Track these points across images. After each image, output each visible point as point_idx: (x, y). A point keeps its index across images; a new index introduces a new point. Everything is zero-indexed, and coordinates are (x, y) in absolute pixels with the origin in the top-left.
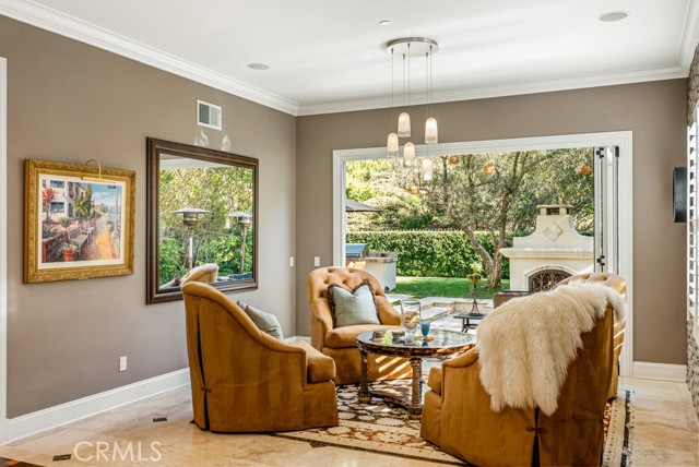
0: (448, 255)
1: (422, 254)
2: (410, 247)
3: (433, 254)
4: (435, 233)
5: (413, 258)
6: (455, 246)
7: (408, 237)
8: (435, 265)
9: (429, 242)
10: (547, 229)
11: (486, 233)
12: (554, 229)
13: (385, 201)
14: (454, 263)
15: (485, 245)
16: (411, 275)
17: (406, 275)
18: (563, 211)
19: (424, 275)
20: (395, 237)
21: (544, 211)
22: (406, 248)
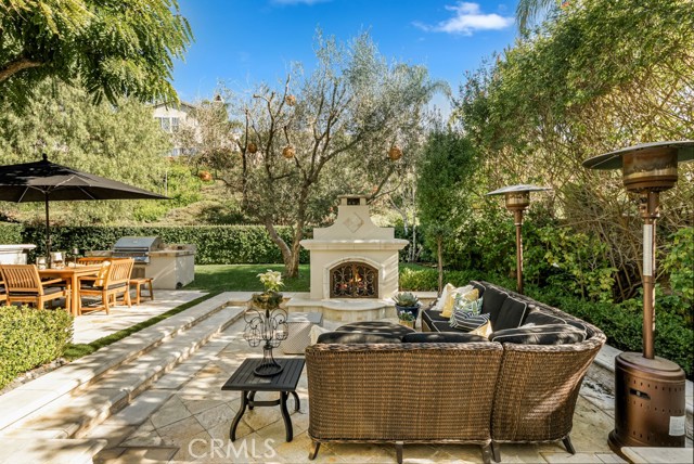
0: (252, 245)
1: (230, 245)
2: (219, 239)
3: (239, 244)
4: (241, 227)
5: (222, 248)
6: (259, 238)
7: (218, 231)
8: (242, 254)
9: (237, 235)
10: (348, 220)
11: (284, 227)
12: (355, 219)
13: (208, 203)
14: (258, 252)
15: (283, 237)
16: (221, 263)
17: (216, 263)
18: (363, 201)
19: (232, 263)
20: (207, 231)
21: (344, 201)
22: (216, 240)
